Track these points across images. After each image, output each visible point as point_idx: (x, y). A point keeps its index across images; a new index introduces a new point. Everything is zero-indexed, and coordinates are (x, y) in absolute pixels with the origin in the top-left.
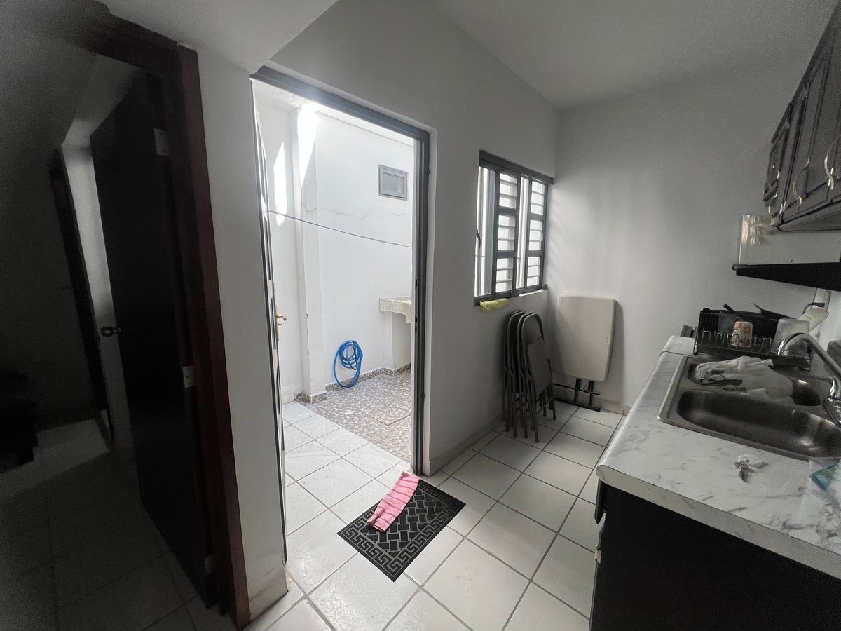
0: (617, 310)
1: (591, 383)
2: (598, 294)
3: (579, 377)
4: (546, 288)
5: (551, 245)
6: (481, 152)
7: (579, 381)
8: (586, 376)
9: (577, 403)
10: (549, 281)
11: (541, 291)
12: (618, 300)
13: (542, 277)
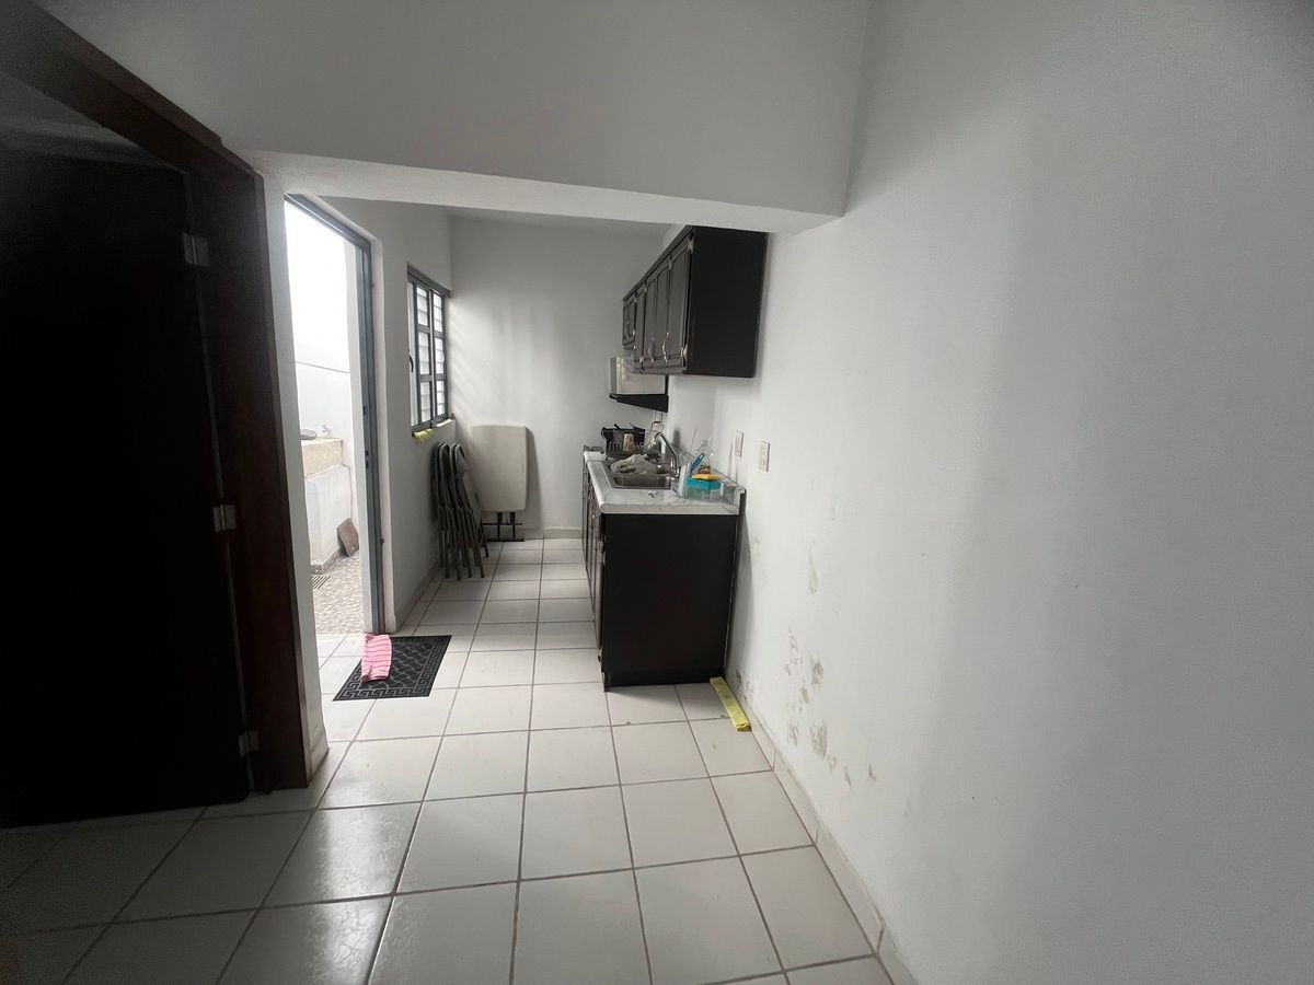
0: (529, 436)
1: (513, 514)
2: (510, 422)
3: (500, 510)
4: (453, 417)
5: (453, 366)
6: (409, 267)
7: (500, 515)
8: (506, 508)
9: (500, 539)
10: (455, 410)
11: (449, 421)
12: (530, 429)
13: (447, 405)
